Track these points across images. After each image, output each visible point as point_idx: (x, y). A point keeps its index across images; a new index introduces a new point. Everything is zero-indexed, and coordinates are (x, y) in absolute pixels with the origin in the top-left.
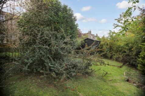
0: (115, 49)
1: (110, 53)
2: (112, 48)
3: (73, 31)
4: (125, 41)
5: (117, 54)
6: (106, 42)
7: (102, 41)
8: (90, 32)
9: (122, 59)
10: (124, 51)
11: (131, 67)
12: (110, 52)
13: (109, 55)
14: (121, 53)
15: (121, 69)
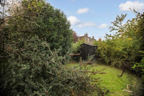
0: (113, 54)
1: (109, 58)
2: (110, 53)
3: (67, 39)
4: (122, 46)
5: (115, 60)
6: (103, 47)
7: (99, 46)
8: (87, 35)
9: (122, 66)
10: (123, 56)
11: (131, 73)
12: (107, 57)
13: (107, 60)
14: (119, 59)
15: (121, 77)
